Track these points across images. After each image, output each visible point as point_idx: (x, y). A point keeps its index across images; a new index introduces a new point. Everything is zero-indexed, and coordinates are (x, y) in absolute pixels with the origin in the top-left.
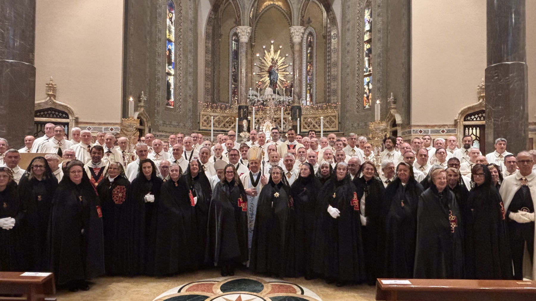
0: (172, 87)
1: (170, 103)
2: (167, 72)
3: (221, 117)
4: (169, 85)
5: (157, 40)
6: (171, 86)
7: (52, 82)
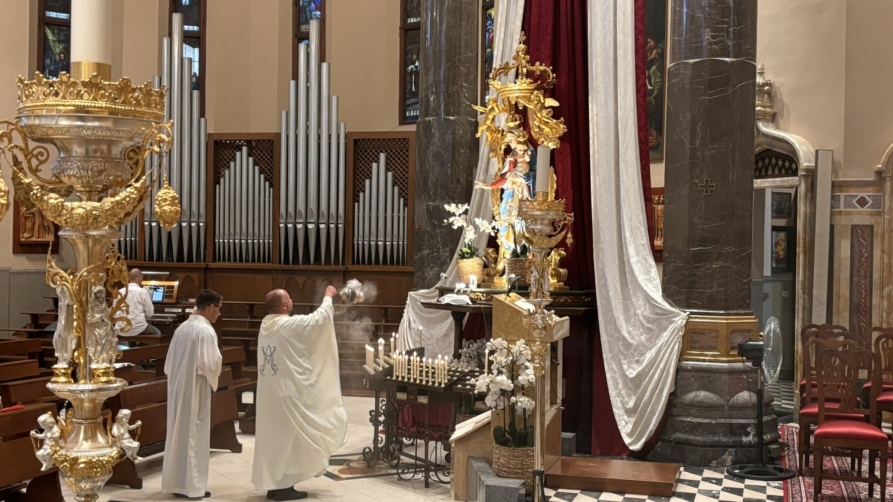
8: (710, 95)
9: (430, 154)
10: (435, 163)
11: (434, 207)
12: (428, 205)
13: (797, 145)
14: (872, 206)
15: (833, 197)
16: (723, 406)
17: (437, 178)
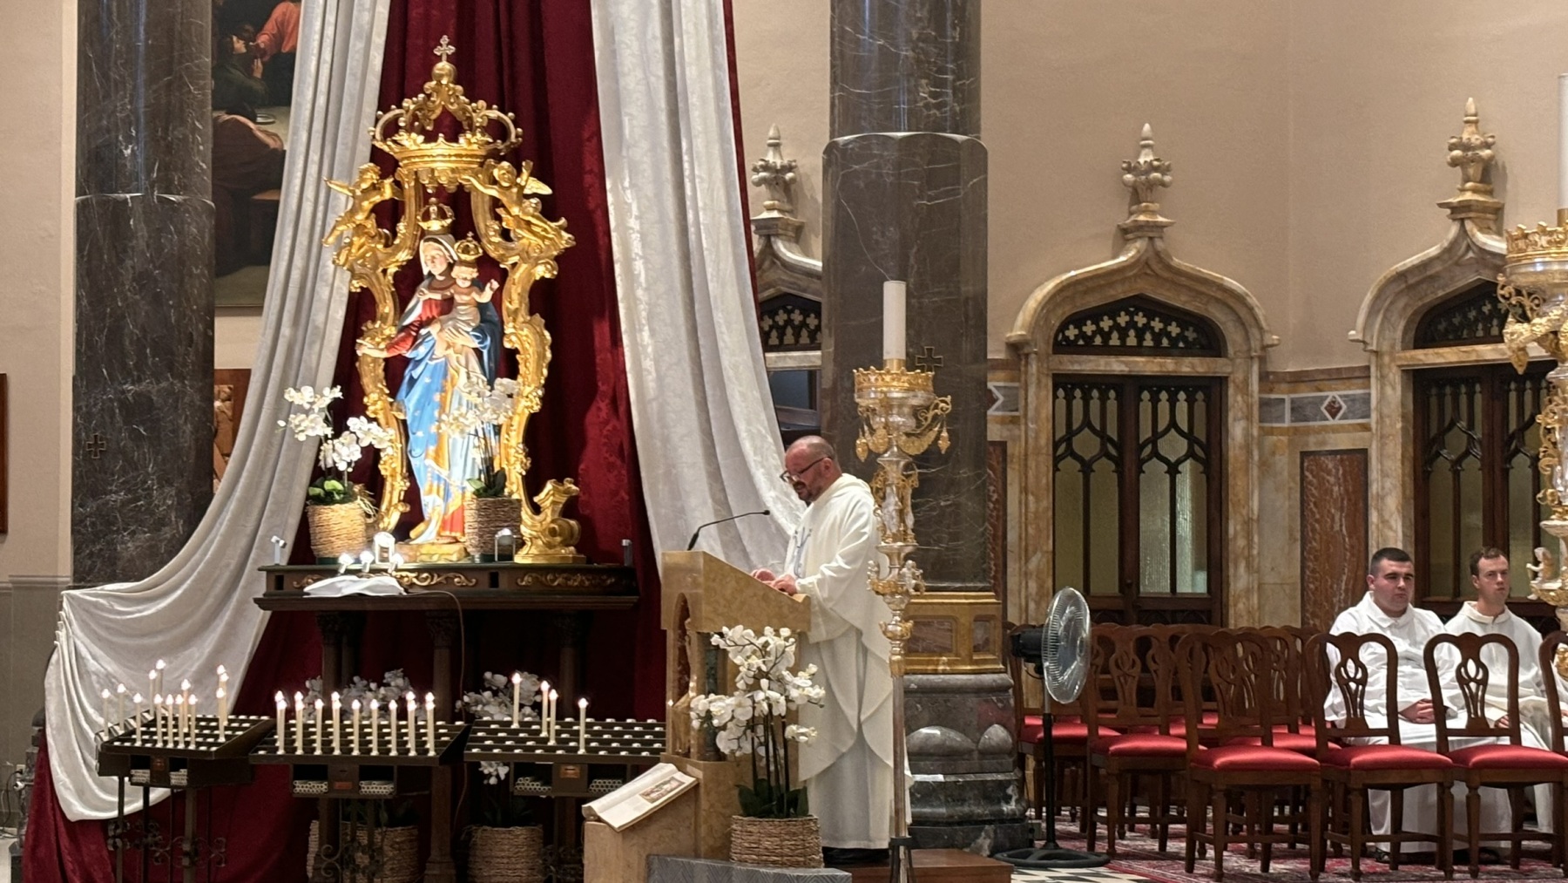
7: (1470, 135)
8: (930, 199)
9: (127, 276)
10: (138, 297)
11: (137, 394)
12: (123, 392)
14: (1004, 407)
16: (970, 752)
17: (143, 330)
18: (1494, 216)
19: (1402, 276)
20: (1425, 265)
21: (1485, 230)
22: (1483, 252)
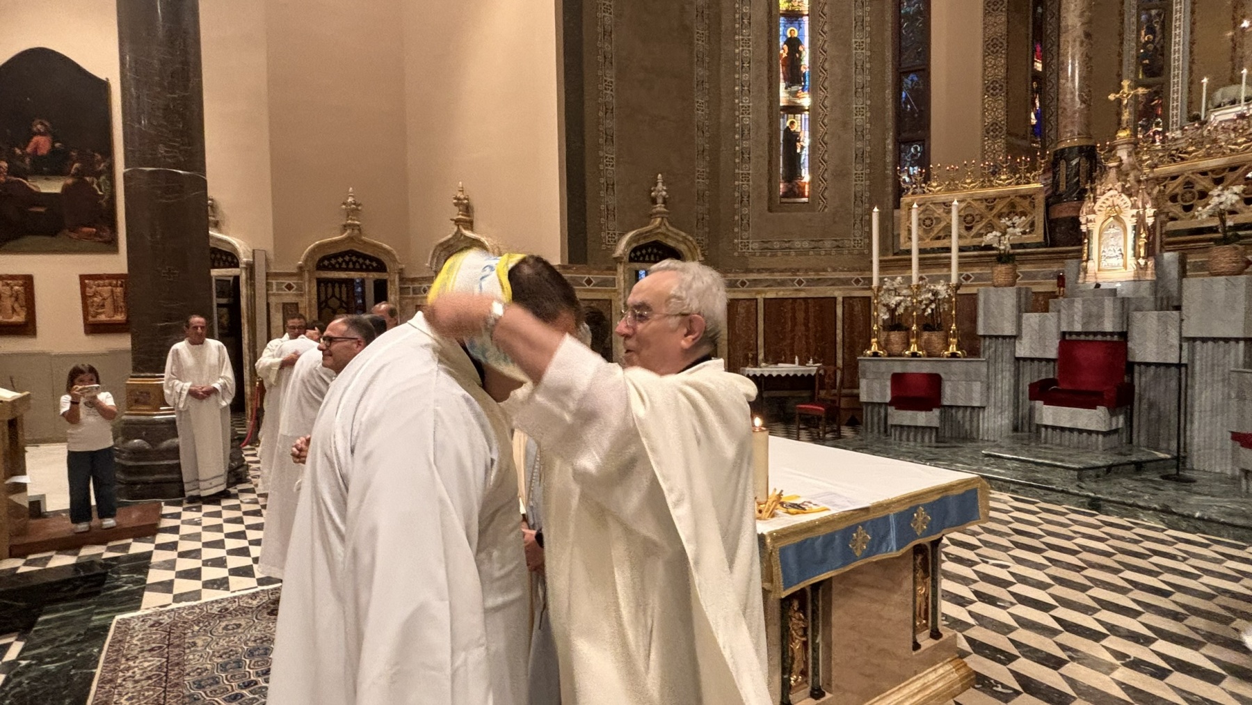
0: (805, 140)
1: (796, 190)
2: (781, 104)
3: (975, 204)
4: (792, 138)
5: (737, 26)
6: (799, 141)
7: (460, 195)
13: (237, 245)
14: (296, 289)
15: (268, 284)
18: (470, 225)
19: (441, 244)
20: (449, 240)
21: (466, 228)
22: (465, 236)
